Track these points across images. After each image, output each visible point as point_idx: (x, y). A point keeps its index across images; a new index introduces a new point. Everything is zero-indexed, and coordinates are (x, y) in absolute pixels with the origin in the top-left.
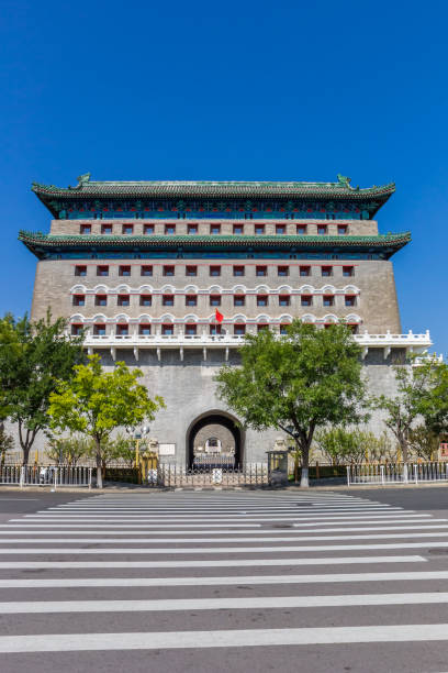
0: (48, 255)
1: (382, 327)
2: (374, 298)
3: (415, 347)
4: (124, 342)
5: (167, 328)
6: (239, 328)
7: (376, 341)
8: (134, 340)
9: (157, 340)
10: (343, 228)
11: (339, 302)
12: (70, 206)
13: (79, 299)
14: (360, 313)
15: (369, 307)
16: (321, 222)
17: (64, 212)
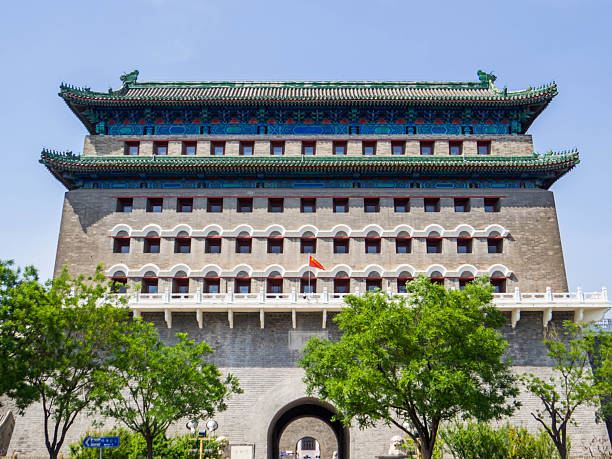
0: (80, 183)
1: (540, 282)
2: (528, 242)
3: (587, 311)
4: (183, 303)
5: (242, 283)
6: (341, 283)
7: (532, 303)
8: (196, 300)
9: (227, 300)
10: (484, 145)
11: (480, 249)
12: (111, 116)
13: (121, 243)
14: (509, 263)
15: (522, 254)
16: (453, 137)
17: (102, 125)
